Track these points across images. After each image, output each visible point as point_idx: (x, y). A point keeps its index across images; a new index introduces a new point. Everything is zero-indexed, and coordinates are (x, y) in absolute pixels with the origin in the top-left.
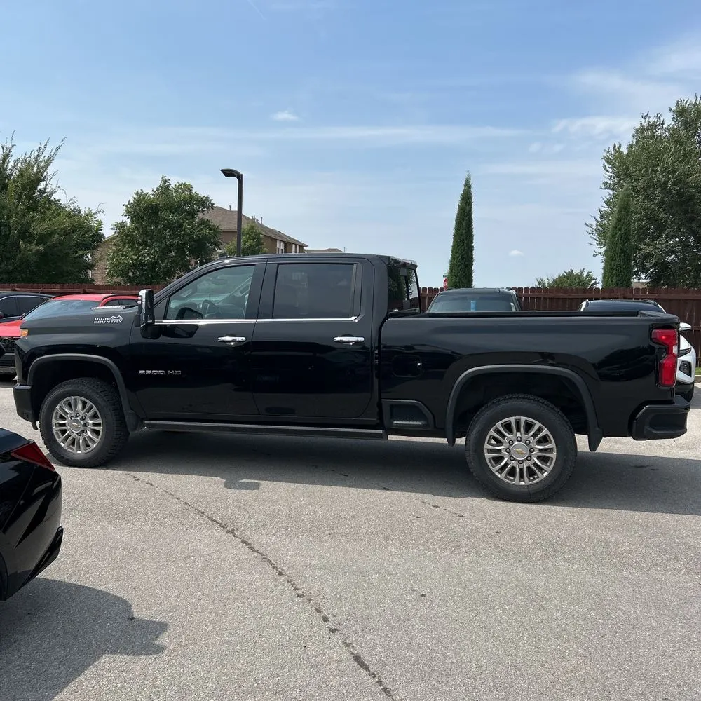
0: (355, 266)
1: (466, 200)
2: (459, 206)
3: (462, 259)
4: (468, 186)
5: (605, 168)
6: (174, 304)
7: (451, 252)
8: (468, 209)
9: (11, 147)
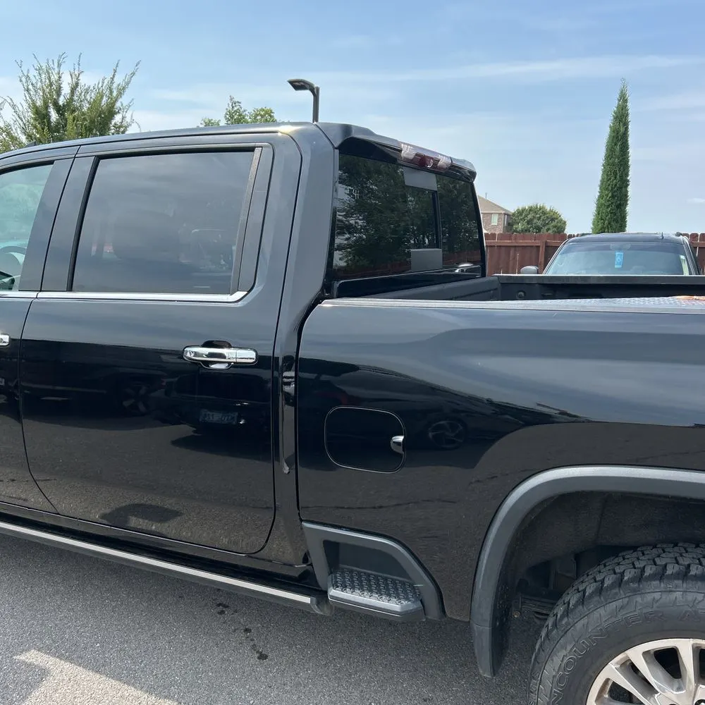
0: (257, 151)
1: (621, 118)
2: (610, 127)
3: (613, 197)
4: (623, 99)
7: (598, 189)
8: (622, 130)
9: (79, 75)
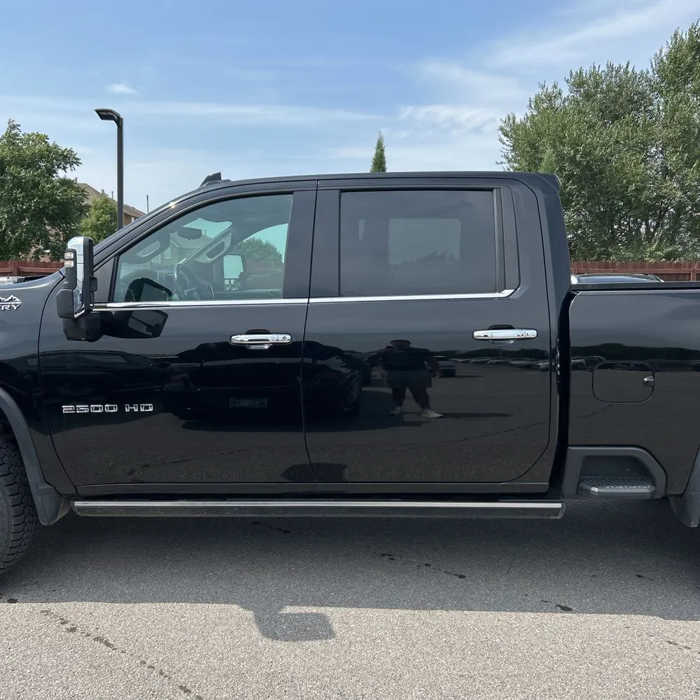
4: (380, 147)
5: (501, 140)
6: (127, 272)
